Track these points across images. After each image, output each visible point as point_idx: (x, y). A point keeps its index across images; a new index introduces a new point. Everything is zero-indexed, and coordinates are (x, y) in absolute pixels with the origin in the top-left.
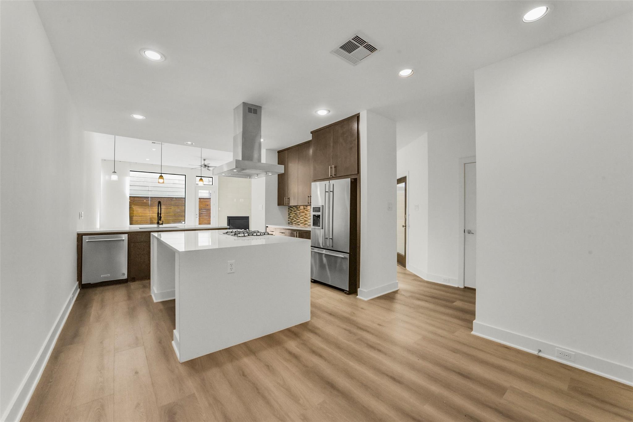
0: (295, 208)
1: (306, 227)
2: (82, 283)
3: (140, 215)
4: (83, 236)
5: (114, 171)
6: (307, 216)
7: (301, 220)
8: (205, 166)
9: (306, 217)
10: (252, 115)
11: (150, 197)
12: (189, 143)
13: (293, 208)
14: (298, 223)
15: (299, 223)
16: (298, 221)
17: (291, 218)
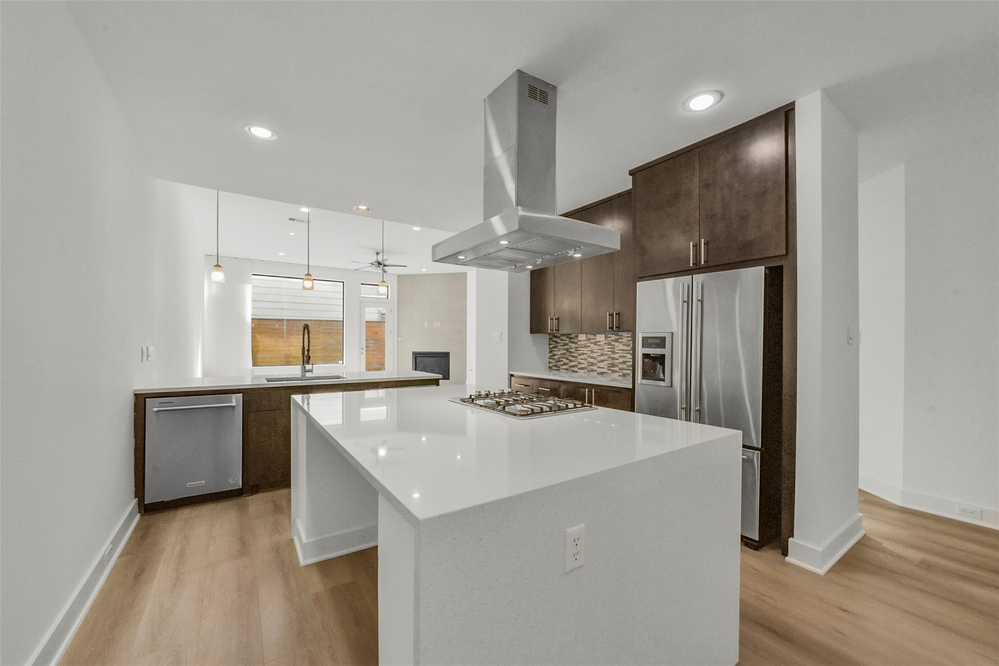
0: (564, 338)
1: (593, 377)
2: (146, 503)
3: (270, 349)
4: (147, 399)
5: (216, 264)
6: (595, 355)
7: (580, 363)
8: (379, 264)
9: (592, 358)
10: (537, 105)
11: (286, 320)
12: (363, 207)
13: (561, 338)
14: (573, 368)
15: (576, 369)
16: (573, 364)
17: (556, 357)
